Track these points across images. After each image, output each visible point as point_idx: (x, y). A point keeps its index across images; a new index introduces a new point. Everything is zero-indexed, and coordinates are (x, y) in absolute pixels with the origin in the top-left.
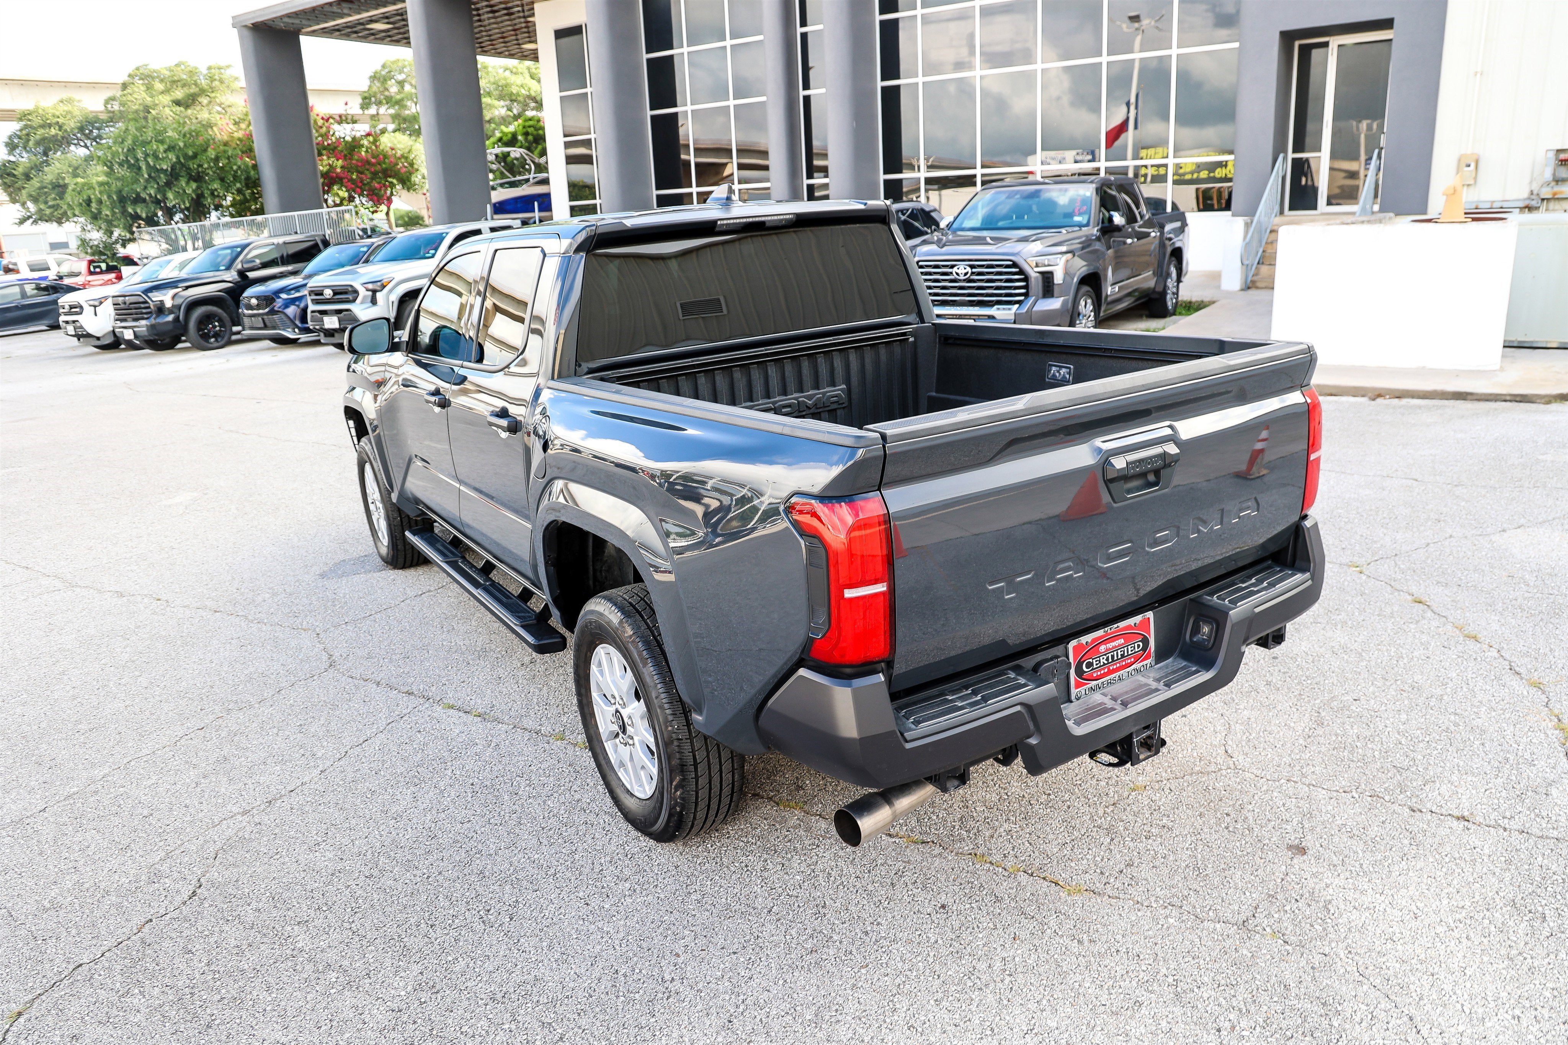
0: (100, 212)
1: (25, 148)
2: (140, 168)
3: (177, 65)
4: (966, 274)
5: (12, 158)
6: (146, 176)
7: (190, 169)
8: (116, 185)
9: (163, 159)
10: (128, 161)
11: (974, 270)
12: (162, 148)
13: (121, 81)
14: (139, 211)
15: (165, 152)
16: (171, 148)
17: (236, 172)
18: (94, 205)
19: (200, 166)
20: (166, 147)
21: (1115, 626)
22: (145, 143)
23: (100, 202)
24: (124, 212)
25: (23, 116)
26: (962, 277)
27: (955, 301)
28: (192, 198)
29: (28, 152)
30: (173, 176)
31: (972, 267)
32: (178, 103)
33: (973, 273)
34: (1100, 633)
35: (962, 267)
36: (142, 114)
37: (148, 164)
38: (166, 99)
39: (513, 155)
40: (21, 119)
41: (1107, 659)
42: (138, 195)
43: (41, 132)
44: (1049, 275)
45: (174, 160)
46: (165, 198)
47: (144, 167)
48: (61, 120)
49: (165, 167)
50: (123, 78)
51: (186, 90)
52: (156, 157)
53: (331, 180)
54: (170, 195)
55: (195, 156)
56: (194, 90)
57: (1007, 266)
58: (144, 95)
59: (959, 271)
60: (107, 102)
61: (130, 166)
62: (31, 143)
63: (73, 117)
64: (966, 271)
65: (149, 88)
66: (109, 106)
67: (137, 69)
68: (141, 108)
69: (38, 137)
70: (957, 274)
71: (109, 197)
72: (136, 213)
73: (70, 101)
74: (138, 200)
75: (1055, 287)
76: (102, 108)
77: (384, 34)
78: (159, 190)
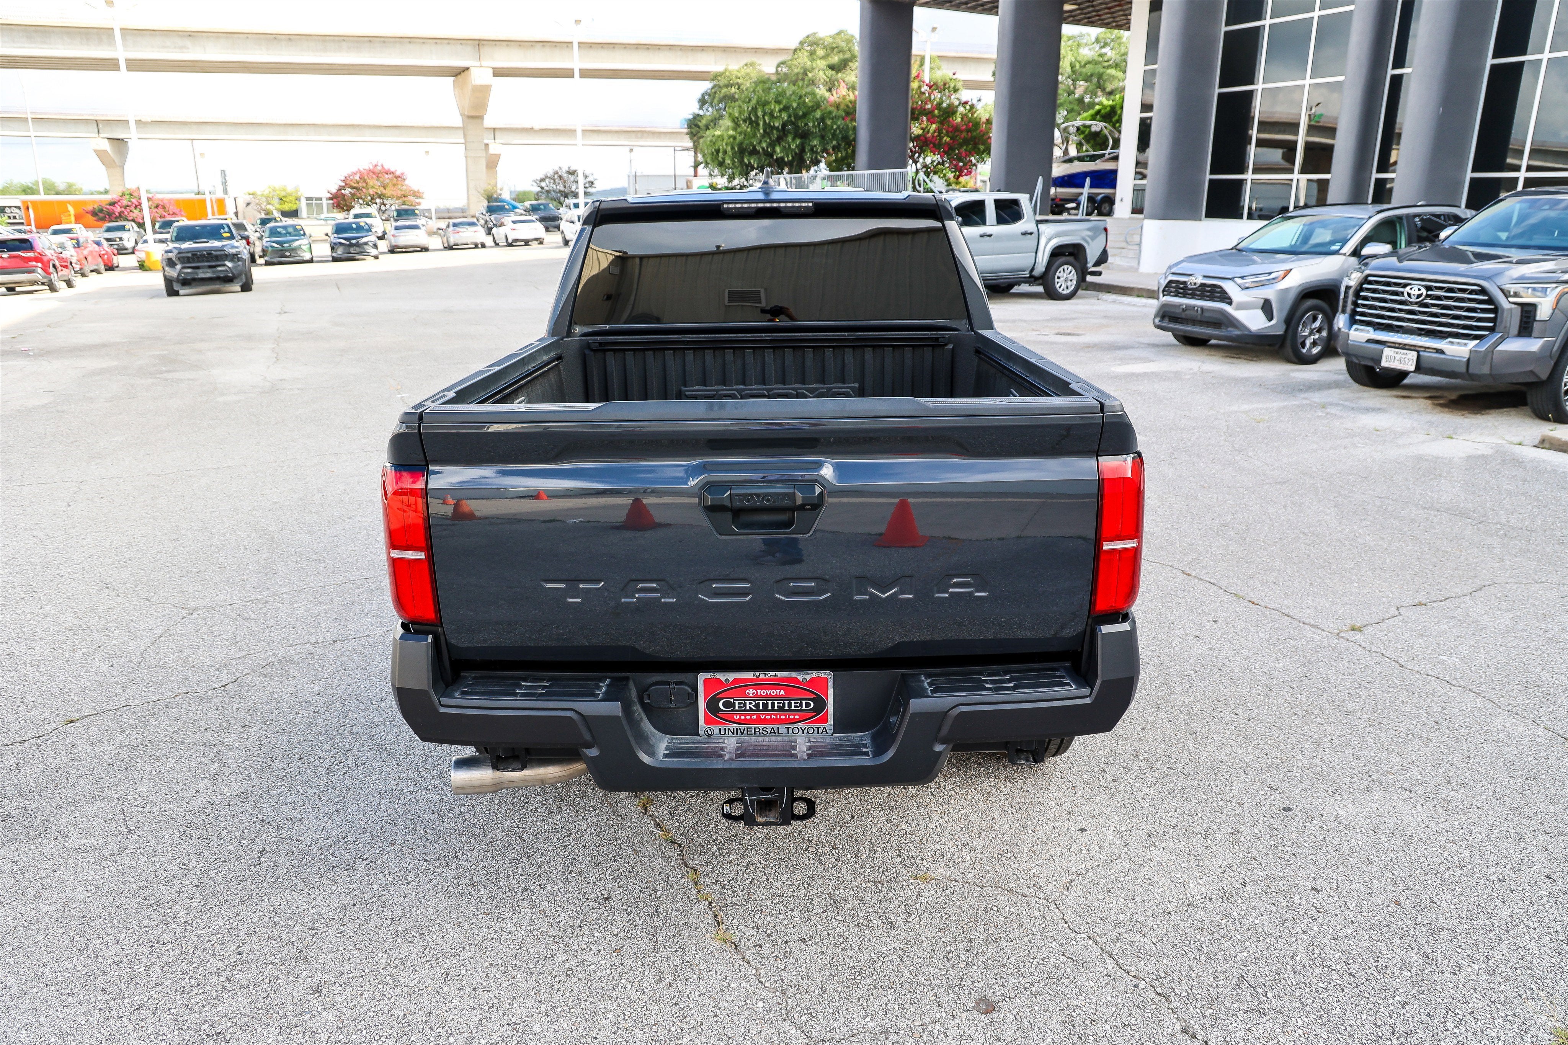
0: (724, 161)
1: (711, 104)
2: (758, 125)
3: (838, 34)
4: (1419, 296)
5: (701, 113)
6: (762, 131)
7: (798, 126)
8: (739, 138)
9: (776, 118)
10: (750, 118)
11: (1430, 293)
12: (777, 108)
13: (793, 47)
14: (752, 161)
15: (780, 111)
16: (786, 108)
17: (835, 131)
18: (721, 155)
19: (806, 125)
20: (782, 107)
21: (773, 673)
22: (765, 103)
23: (725, 152)
24: (741, 161)
25: (715, 77)
26: (1413, 300)
27: (1401, 327)
28: (796, 153)
29: (712, 107)
30: (783, 131)
31: (1428, 288)
32: (832, 67)
33: (1428, 296)
34: (749, 675)
35: (1416, 288)
36: (801, 77)
37: (765, 121)
38: (822, 64)
39: (1093, 129)
40: (713, 80)
41: (757, 706)
42: (754, 147)
43: (724, 90)
44: (1530, 308)
45: (786, 118)
46: (774, 151)
47: (761, 123)
48: (740, 81)
49: (777, 124)
50: (794, 45)
51: (841, 56)
52: (771, 115)
53: (924, 143)
54: (778, 149)
55: (805, 115)
56: (848, 55)
57: (1472, 292)
58: (806, 59)
59: (1412, 292)
60: (778, 66)
61: (751, 123)
62: (716, 101)
63: (750, 78)
64: (1420, 292)
65: (812, 53)
66: (780, 69)
67: (808, 37)
68: (802, 71)
69: (722, 95)
70: (1409, 295)
71: (733, 148)
72: (750, 162)
73: (752, 64)
74: (754, 152)
75: (1536, 324)
76: (774, 71)
77: (990, 5)
78: (769, 145)
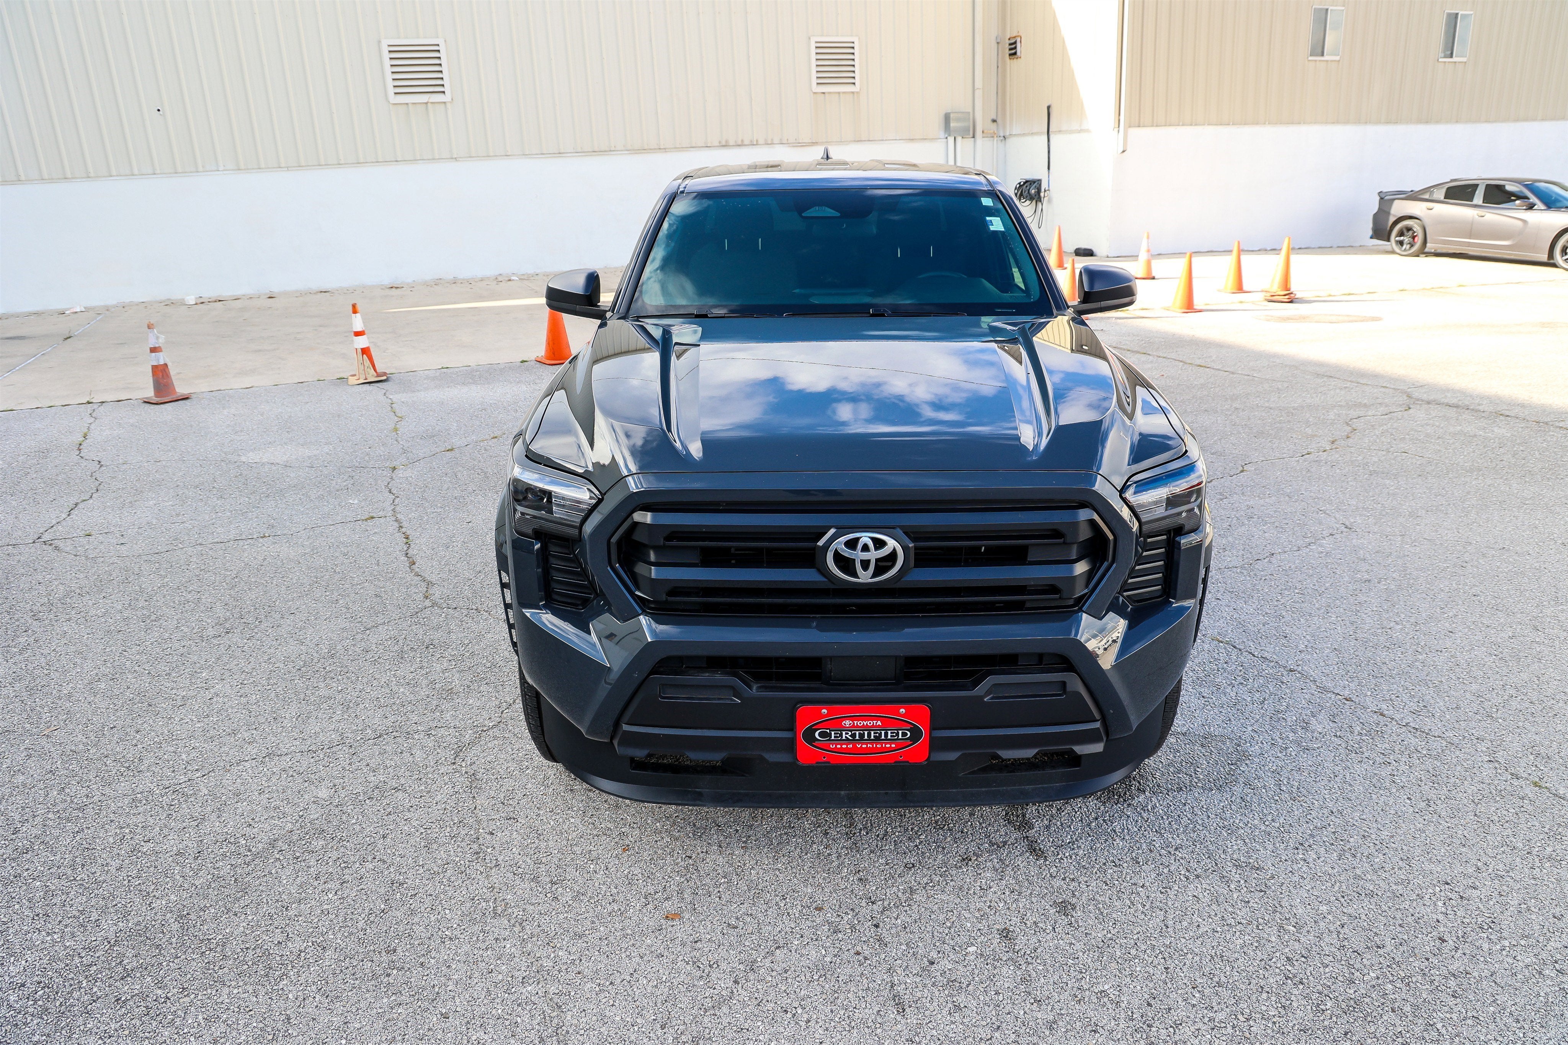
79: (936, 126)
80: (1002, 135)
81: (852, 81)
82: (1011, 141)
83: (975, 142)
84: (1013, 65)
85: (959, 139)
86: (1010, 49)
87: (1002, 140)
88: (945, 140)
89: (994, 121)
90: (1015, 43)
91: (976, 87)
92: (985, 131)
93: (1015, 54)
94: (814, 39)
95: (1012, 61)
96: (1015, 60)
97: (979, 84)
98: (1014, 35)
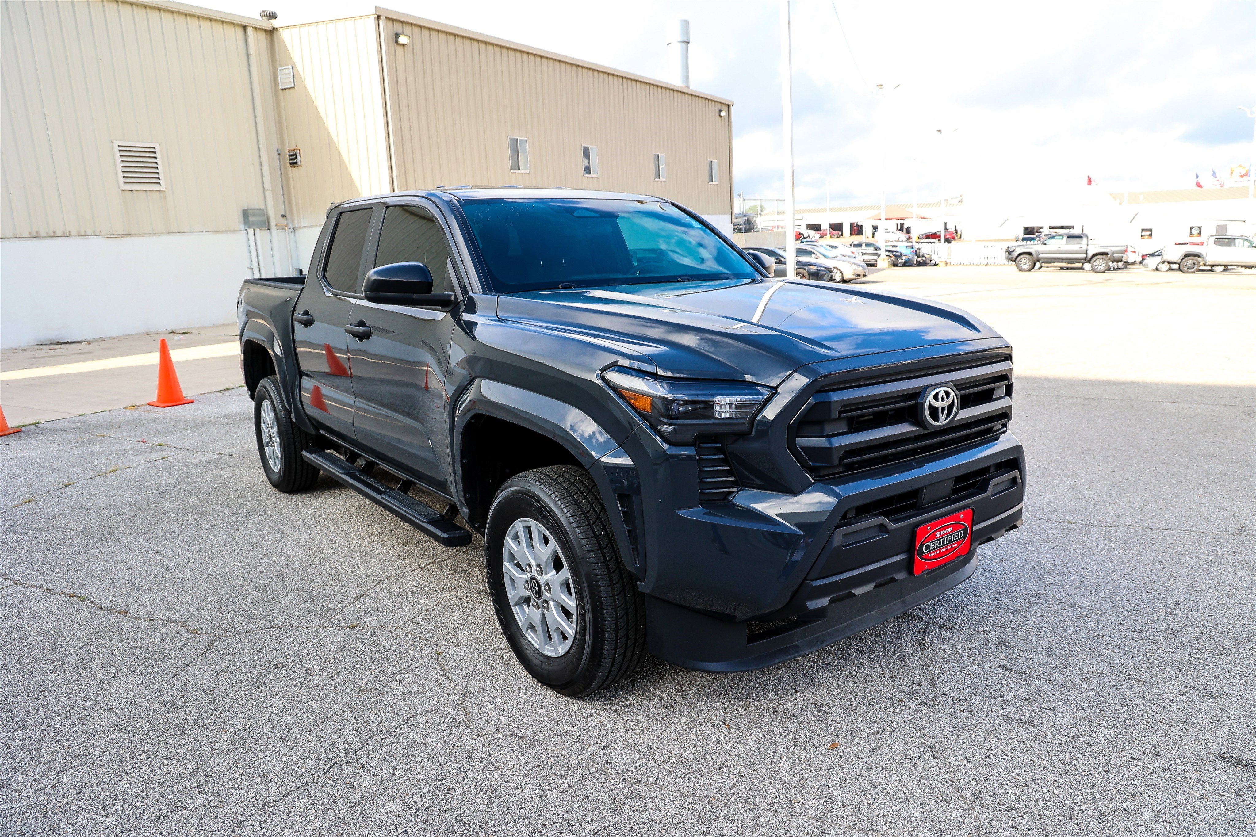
79: (237, 221)
80: (291, 227)
81: (157, 181)
82: (300, 233)
83: (270, 233)
84: (293, 172)
85: (258, 231)
86: (291, 159)
87: (292, 232)
88: (246, 232)
89: (284, 216)
90: (295, 154)
91: (266, 189)
92: (278, 224)
93: (296, 163)
94: (116, 144)
95: (293, 168)
96: (296, 168)
97: (268, 186)
98: (293, 149)
